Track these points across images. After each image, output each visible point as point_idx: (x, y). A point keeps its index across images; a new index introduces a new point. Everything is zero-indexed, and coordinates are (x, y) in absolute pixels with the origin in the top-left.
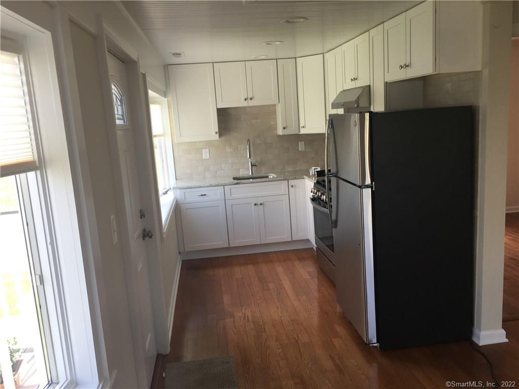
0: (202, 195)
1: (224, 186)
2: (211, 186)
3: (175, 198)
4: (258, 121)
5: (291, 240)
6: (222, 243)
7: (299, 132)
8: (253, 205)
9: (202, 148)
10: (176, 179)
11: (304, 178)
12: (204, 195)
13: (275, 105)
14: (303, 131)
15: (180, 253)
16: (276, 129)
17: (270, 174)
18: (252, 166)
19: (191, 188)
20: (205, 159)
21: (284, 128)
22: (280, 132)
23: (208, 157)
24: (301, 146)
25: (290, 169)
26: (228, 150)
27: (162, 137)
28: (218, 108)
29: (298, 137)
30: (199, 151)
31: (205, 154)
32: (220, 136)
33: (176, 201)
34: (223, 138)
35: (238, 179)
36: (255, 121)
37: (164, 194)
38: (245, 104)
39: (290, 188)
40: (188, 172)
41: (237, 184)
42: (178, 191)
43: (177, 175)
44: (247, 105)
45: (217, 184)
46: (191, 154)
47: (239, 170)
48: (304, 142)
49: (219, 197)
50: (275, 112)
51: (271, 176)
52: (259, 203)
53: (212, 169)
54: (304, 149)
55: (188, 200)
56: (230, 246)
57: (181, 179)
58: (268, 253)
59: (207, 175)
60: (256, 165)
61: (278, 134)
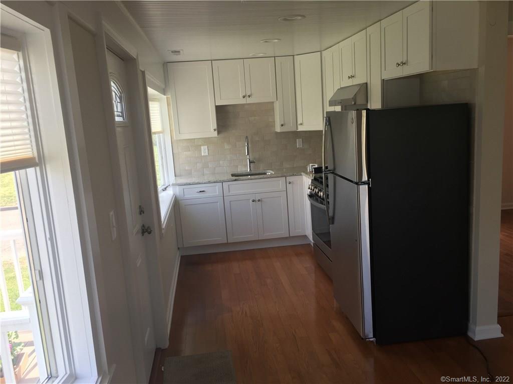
0: (200, 192)
1: (222, 182)
2: (209, 182)
3: (174, 194)
4: (256, 118)
5: (288, 236)
6: (221, 239)
7: (297, 129)
8: (251, 201)
9: (201, 145)
10: (175, 176)
11: (301, 175)
12: (203, 191)
13: (272, 103)
14: (300, 129)
15: (179, 248)
16: (274, 126)
17: (268, 171)
18: (250, 162)
19: (190, 184)
20: (204, 156)
21: (282, 125)
22: (278, 129)
23: (207, 154)
24: (299, 143)
25: (288, 166)
26: (227, 147)
28: (216, 105)
29: (296, 134)
30: (198, 148)
31: (204, 151)
32: (219, 133)
33: (175, 197)
34: (222, 135)
35: (237, 176)
36: (253, 118)
37: (163, 190)
38: (243, 101)
39: (288, 184)
41: (236, 180)
42: (177, 187)
43: (176, 172)
44: (245, 103)
45: (215, 180)
46: (189, 151)
47: (237, 166)
48: (301, 140)
49: (217, 193)
50: (273, 109)
51: (269, 173)
52: (257, 199)
53: (210, 166)
54: (301, 146)
55: (187, 196)
56: (229, 242)
57: (180, 176)
58: (265, 248)
59: (206, 171)
60: (254, 162)
61: (276, 131)
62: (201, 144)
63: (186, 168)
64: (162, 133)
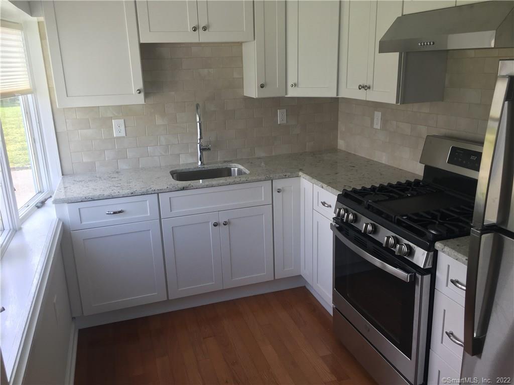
0: (115, 213)
1: (158, 194)
2: (133, 195)
3: (60, 220)
4: (211, 70)
5: (273, 279)
6: (155, 295)
7: (286, 94)
8: (211, 225)
9: (111, 118)
10: (63, 175)
11: (298, 176)
12: (120, 212)
13: (240, 44)
14: (292, 93)
15: (73, 318)
16: (241, 86)
17: (233, 165)
18: (202, 150)
19: (93, 200)
20: (117, 138)
21: (262, 86)
22: (251, 90)
23: (123, 134)
24: (281, 117)
25: (262, 155)
26: (159, 121)
27: (29, 96)
28: (141, 42)
29: (278, 102)
30: (106, 122)
31: (118, 128)
32: (147, 95)
33: (63, 223)
34: (152, 101)
35: (182, 176)
36: (206, 71)
37: (38, 207)
38: (193, 38)
39: (275, 193)
40: (86, 159)
41: (183, 189)
42: (66, 207)
43: (65, 165)
44: (196, 41)
45: (144, 190)
46: (90, 128)
47: (179, 155)
48: (285, 110)
49: (149, 214)
50: (240, 57)
51: (236, 168)
52: (222, 221)
53: (129, 155)
54: (285, 122)
55: (86, 223)
56: (170, 299)
57: (73, 174)
58: (233, 301)
59: (123, 166)
60: (209, 149)
61: (245, 95)
62: (111, 115)
63: (84, 160)
64: (32, 93)
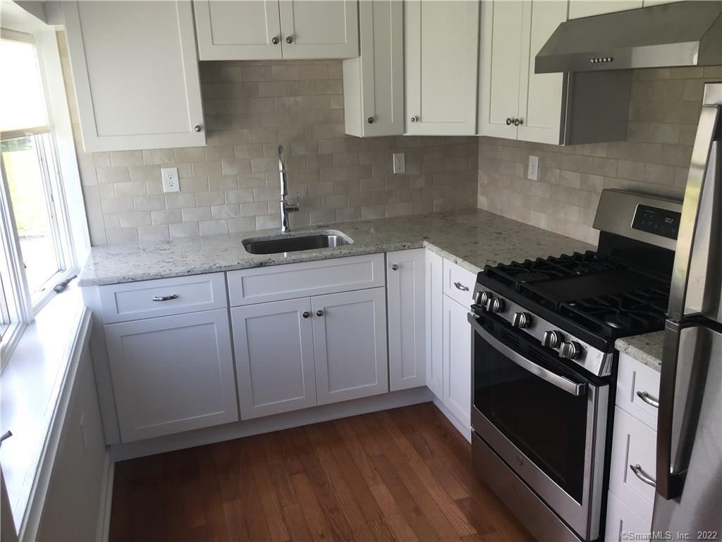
0: (165, 299)
1: (225, 272)
2: (190, 273)
3: (88, 309)
4: (299, 99)
5: (387, 392)
6: (221, 414)
7: (405, 132)
8: (299, 315)
9: (160, 166)
10: (92, 246)
11: (422, 247)
12: (172, 298)
13: (340, 61)
14: (413, 130)
15: (108, 446)
16: (341, 121)
17: (331, 231)
18: (287, 210)
19: (134, 281)
20: (168, 194)
21: (371, 121)
22: (356, 127)
23: (176, 189)
24: (397, 164)
25: (372, 217)
26: (227, 170)
27: (45, 135)
28: (201, 59)
29: (397, 143)
30: (152, 172)
31: (169, 180)
32: (209, 134)
33: (93, 314)
34: (216, 141)
35: (258, 246)
36: (292, 99)
37: (58, 291)
38: (274, 53)
39: (390, 270)
40: (125, 224)
41: (261, 265)
42: (97, 290)
43: (93, 234)
44: (279, 57)
45: (206, 267)
46: (130, 180)
47: (254, 218)
48: (403, 154)
49: (213, 301)
50: (339, 80)
51: (334, 235)
52: (315, 310)
53: (185, 217)
54: (403, 170)
55: (125, 313)
56: (242, 419)
57: (106, 245)
58: (331, 422)
59: (176, 232)
60: (297, 209)
61: (347, 133)
62: (160, 163)
63: (122, 226)
64: (48, 131)
